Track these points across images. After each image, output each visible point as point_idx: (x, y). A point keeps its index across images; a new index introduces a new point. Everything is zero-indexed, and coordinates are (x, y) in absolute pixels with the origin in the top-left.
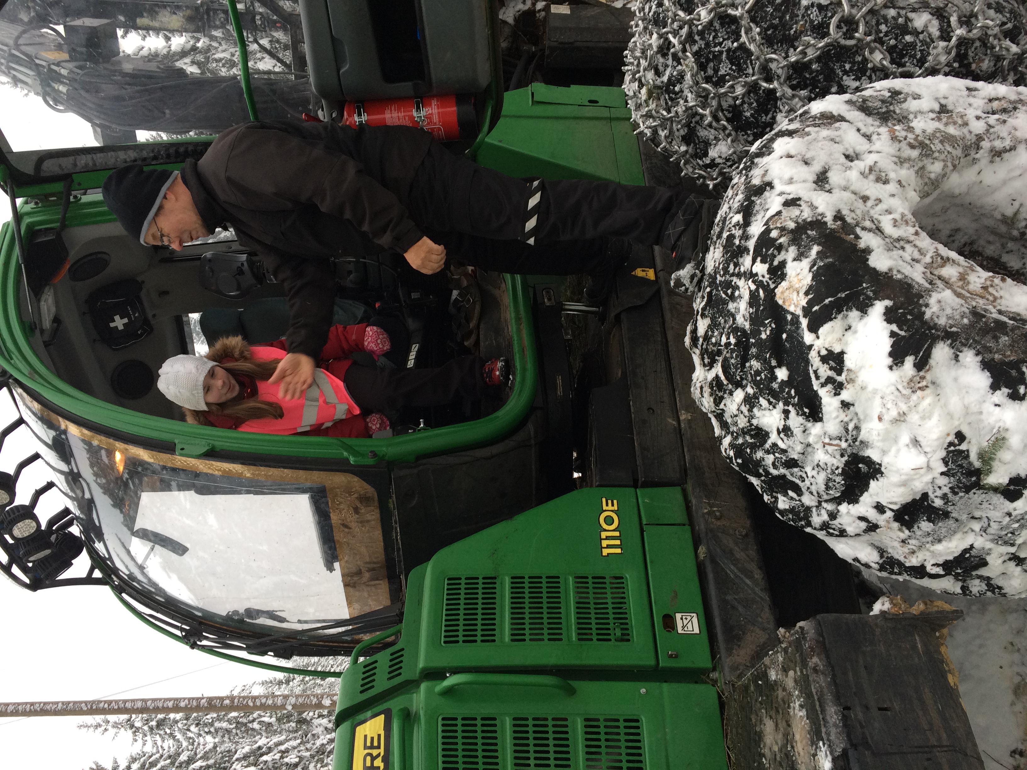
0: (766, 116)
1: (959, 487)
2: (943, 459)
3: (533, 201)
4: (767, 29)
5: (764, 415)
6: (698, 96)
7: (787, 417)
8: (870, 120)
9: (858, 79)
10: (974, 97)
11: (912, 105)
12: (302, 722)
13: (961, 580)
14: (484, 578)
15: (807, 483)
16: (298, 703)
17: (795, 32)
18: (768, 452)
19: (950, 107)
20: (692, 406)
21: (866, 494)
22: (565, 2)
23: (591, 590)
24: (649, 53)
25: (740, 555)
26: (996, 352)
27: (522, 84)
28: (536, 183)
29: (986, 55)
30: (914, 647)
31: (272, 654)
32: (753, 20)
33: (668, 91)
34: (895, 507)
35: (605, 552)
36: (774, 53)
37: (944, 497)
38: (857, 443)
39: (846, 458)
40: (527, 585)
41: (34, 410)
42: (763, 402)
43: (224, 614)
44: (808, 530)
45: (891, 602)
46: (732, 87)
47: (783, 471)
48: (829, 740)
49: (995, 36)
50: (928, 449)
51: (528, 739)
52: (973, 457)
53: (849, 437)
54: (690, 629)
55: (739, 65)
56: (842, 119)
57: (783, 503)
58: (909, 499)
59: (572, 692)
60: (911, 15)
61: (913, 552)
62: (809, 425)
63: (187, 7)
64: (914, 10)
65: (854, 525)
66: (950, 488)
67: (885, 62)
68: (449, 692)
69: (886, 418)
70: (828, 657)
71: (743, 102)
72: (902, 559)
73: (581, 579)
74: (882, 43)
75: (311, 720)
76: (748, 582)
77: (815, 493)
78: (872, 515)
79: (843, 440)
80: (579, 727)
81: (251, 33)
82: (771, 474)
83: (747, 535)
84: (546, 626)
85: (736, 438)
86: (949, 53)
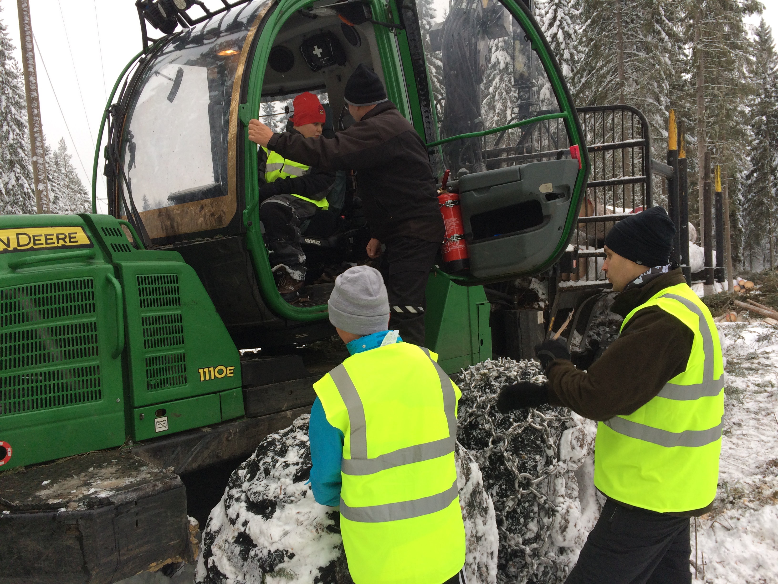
0: (474, 444)
1: (262, 562)
2: (278, 550)
3: (411, 309)
4: (521, 437)
5: (294, 452)
6: (484, 402)
7: (294, 464)
8: (468, 496)
9: (497, 494)
10: (488, 556)
11: (479, 520)
12: (12, 164)
13: (204, 580)
14: (179, 297)
15: (257, 482)
16: (38, 165)
17: (521, 454)
18: (273, 458)
19: (480, 542)
20: (295, 416)
21: (253, 514)
22: (545, 320)
23: (177, 364)
24: (506, 372)
25: (206, 453)
26: (340, 568)
27: (490, 298)
28: (422, 309)
29: (518, 569)
30: (171, 540)
31: (107, 163)
32: (526, 429)
33: (486, 386)
34: (247, 531)
35: (201, 371)
36: (508, 443)
37: (256, 555)
38: (283, 504)
39: (274, 499)
40: (177, 324)
41: (259, 10)
42: (302, 451)
43: (131, 128)
44: (227, 489)
45: (195, 526)
46: (489, 422)
47: (262, 468)
48: (118, 494)
49: (528, 572)
50: (283, 540)
51: (84, 332)
52: (281, 566)
53: (286, 499)
54: (159, 426)
55: (501, 424)
56: (467, 480)
57: (242, 473)
58: (252, 538)
59: (114, 357)
60: (535, 521)
61: (220, 548)
62: (291, 477)
63: (529, 74)
64: (538, 522)
65: (234, 512)
66: (261, 557)
67: (507, 508)
68: (108, 281)
69: (299, 516)
70: (162, 492)
71: (480, 429)
72: (215, 543)
73: (183, 357)
74: (519, 505)
75: (14, 171)
76: (190, 459)
77: (250, 487)
78: (241, 520)
79: (284, 496)
80: (93, 363)
81: (517, 116)
82: (259, 462)
83: (218, 457)
84: (153, 338)
85: (279, 441)
86: (516, 546)
